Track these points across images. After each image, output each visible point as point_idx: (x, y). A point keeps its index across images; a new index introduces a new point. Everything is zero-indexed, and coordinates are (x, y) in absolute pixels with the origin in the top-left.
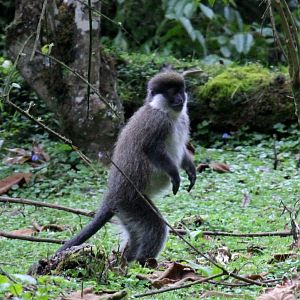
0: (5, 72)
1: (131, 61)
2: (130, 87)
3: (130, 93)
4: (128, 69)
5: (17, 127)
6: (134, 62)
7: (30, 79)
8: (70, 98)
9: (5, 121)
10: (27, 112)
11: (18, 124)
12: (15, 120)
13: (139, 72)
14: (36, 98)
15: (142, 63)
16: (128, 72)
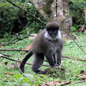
0: (30, 8)
1: (75, 3)
2: (74, 12)
3: (75, 14)
4: (74, 5)
5: (34, 27)
6: (76, 3)
7: (38, 9)
8: (52, 15)
9: (30, 25)
10: (34, 16)
11: (35, 26)
12: (34, 24)
13: (77, 6)
14: (41, 16)
15: (79, 3)
16: (73, 6)
